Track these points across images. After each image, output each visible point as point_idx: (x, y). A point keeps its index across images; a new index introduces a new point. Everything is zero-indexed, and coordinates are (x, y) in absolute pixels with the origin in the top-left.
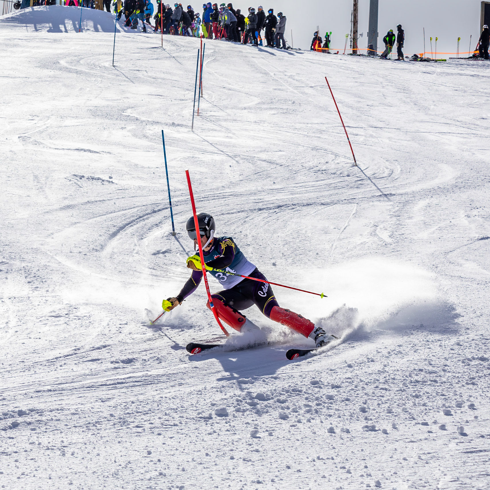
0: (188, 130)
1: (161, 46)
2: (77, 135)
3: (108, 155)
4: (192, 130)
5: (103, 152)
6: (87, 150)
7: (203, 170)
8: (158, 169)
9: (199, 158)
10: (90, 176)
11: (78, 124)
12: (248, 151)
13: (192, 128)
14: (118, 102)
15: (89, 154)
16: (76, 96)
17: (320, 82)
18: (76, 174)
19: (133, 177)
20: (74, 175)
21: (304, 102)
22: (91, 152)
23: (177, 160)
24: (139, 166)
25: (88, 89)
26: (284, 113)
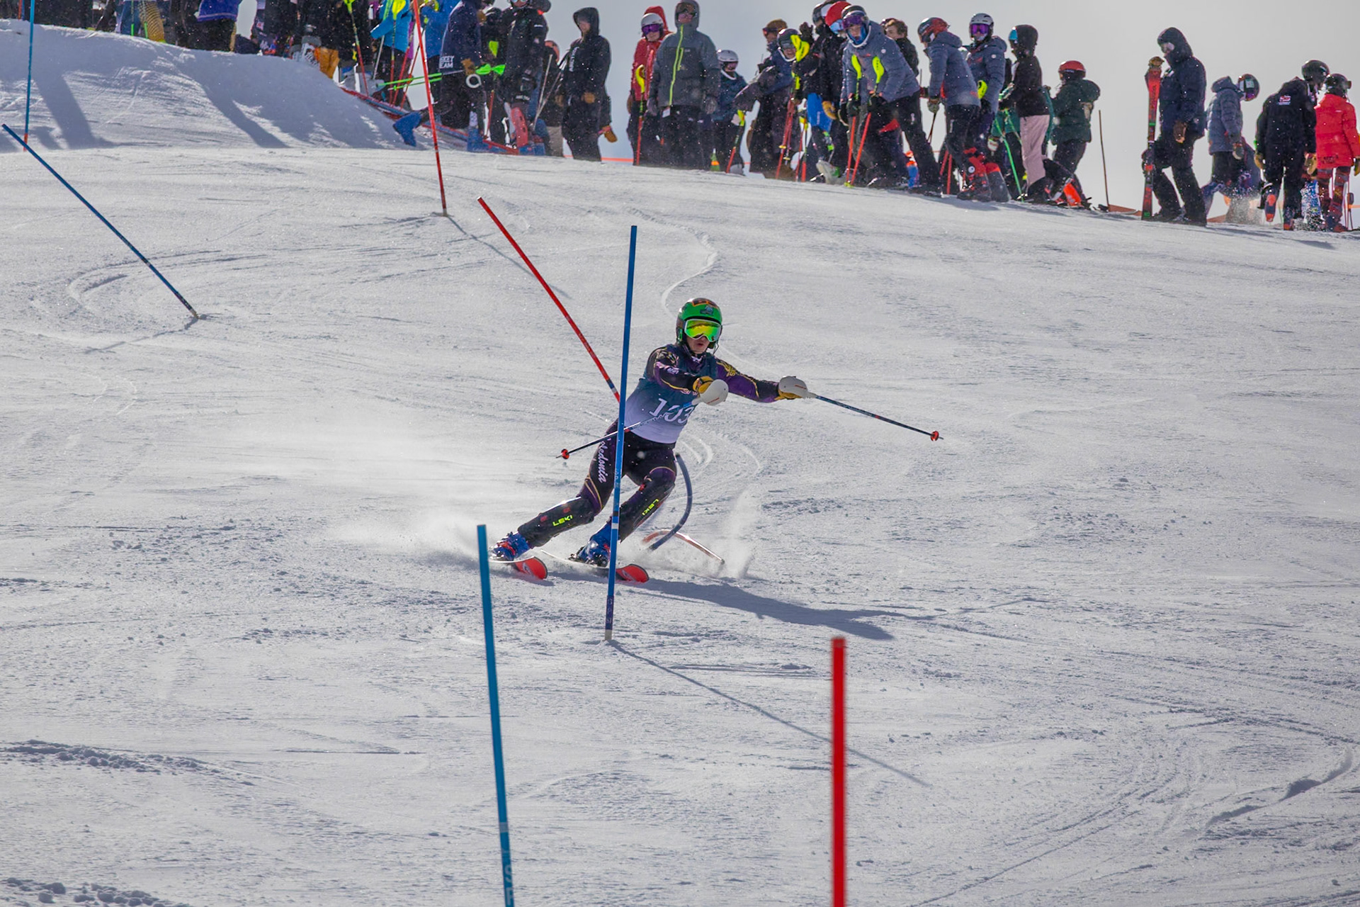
0: (587, 635)
1: (440, 210)
2: (21, 675)
3: (185, 774)
4: (608, 637)
5: (159, 759)
6: (76, 751)
7: (670, 838)
8: (438, 842)
9: (645, 780)
10: (95, 887)
11: (25, 618)
12: (896, 736)
13: (609, 626)
14: (229, 499)
15: (88, 772)
16: (12, 476)
17: (1251, 373)
18: (23, 876)
19: (314, 888)
20: (12, 882)
21: (1175, 482)
22: (94, 763)
23: (539, 791)
24: (343, 830)
25: (74, 440)
26: (1071, 539)
